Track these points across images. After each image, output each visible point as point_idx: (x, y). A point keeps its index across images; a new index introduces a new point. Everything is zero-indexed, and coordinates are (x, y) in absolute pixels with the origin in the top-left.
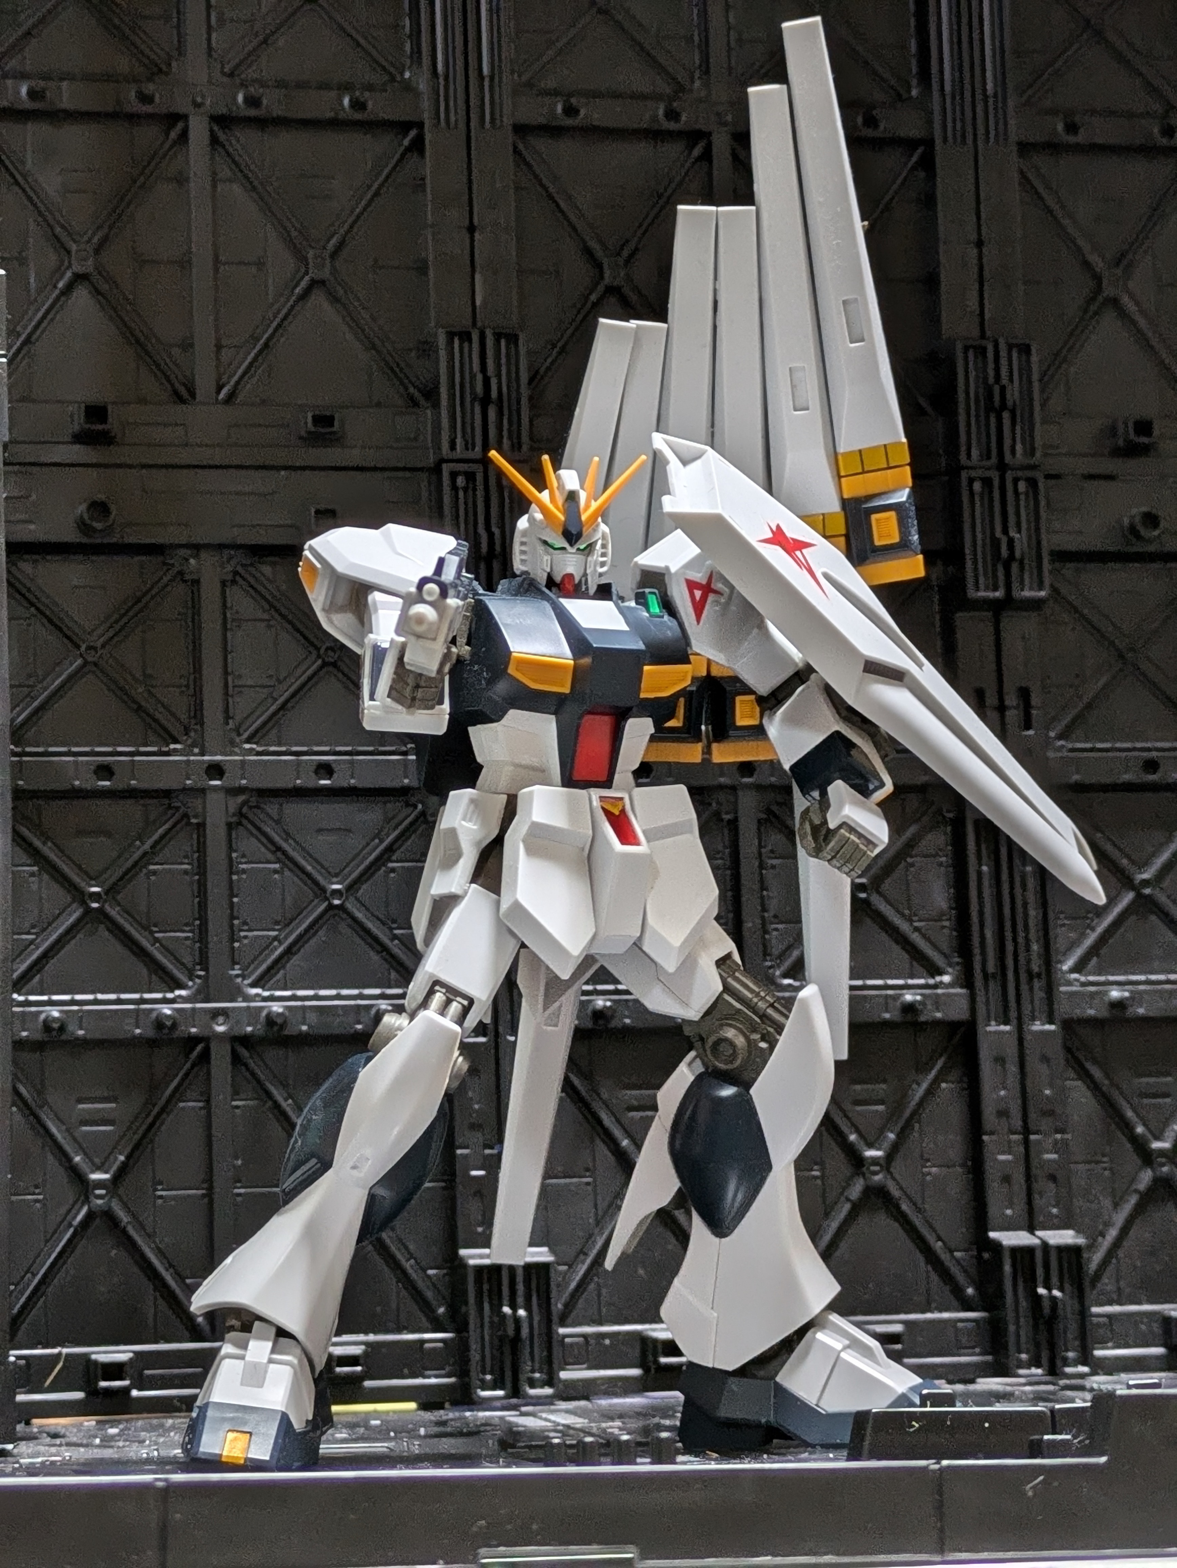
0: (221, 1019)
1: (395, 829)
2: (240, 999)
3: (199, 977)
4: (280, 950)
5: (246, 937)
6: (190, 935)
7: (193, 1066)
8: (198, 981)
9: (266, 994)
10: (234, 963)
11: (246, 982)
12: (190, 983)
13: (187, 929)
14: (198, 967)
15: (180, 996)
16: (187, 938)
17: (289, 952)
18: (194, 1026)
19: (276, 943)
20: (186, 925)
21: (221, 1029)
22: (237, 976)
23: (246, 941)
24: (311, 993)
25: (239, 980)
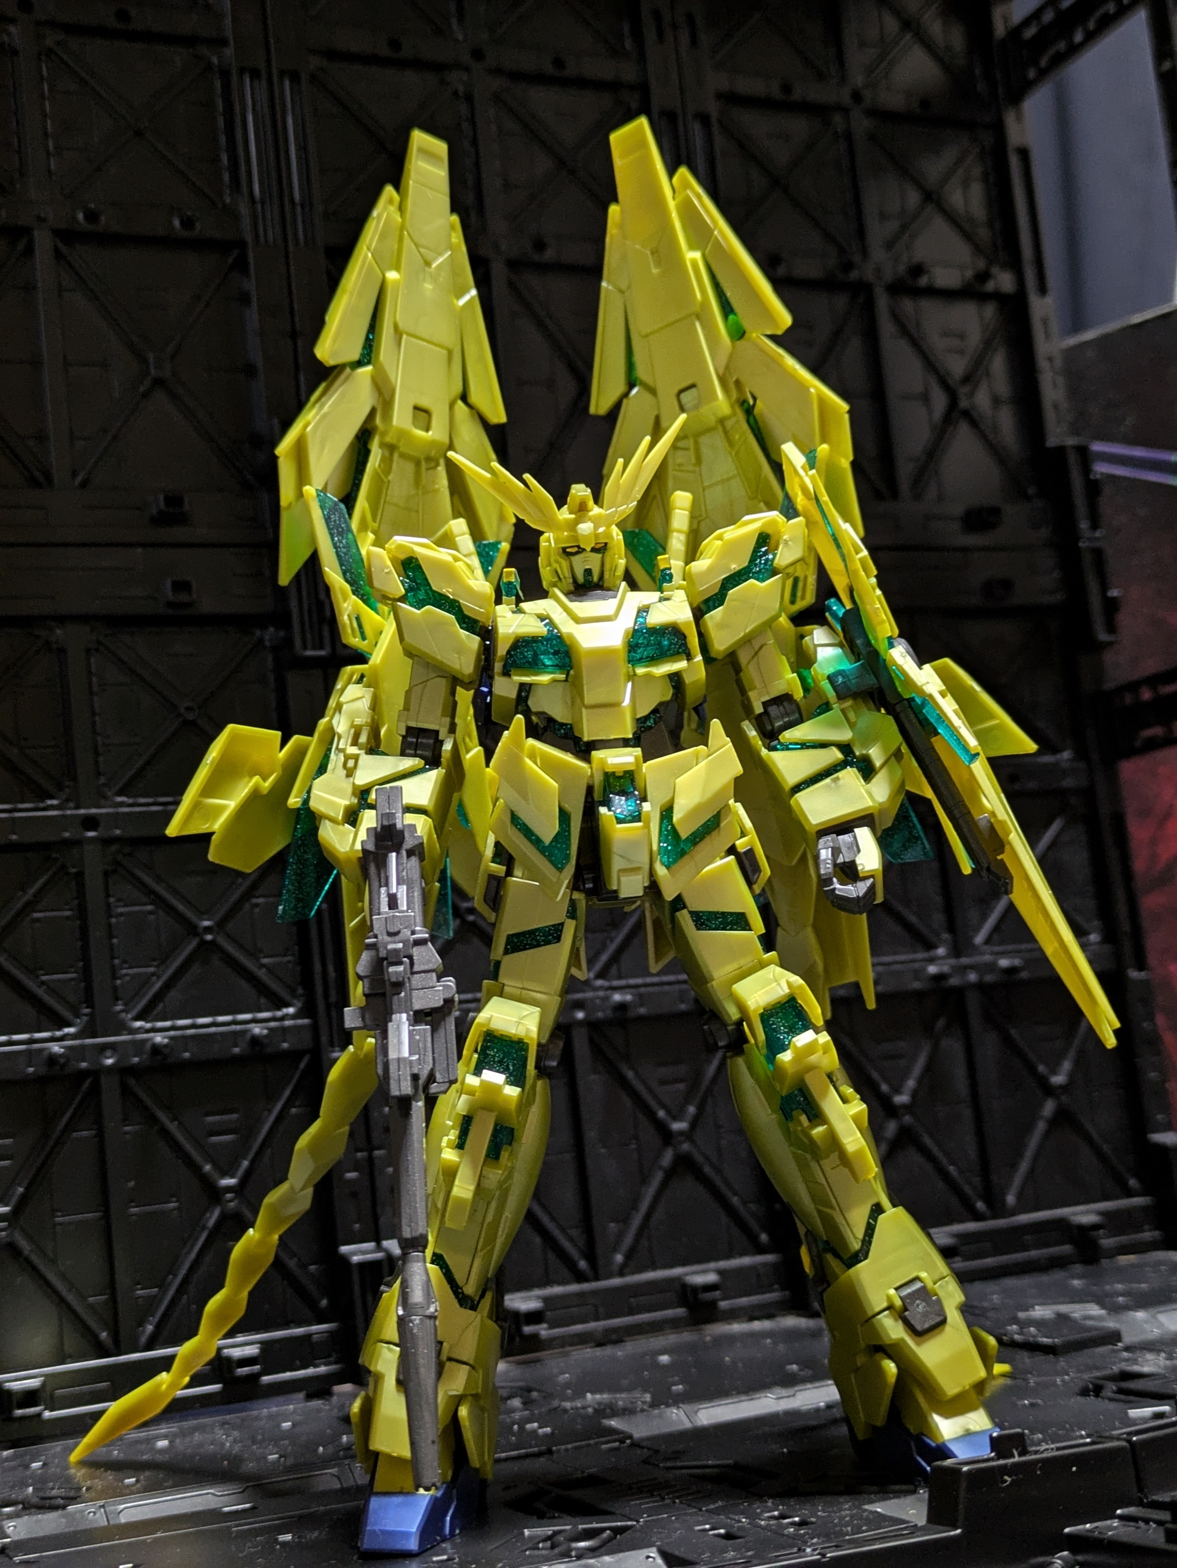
3: (85, 1015)
6: (75, 975)
12: (77, 1022)
13: (73, 970)
14: (84, 1006)
15: (68, 1034)
16: (73, 979)
19: (155, 977)
20: (72, 967)
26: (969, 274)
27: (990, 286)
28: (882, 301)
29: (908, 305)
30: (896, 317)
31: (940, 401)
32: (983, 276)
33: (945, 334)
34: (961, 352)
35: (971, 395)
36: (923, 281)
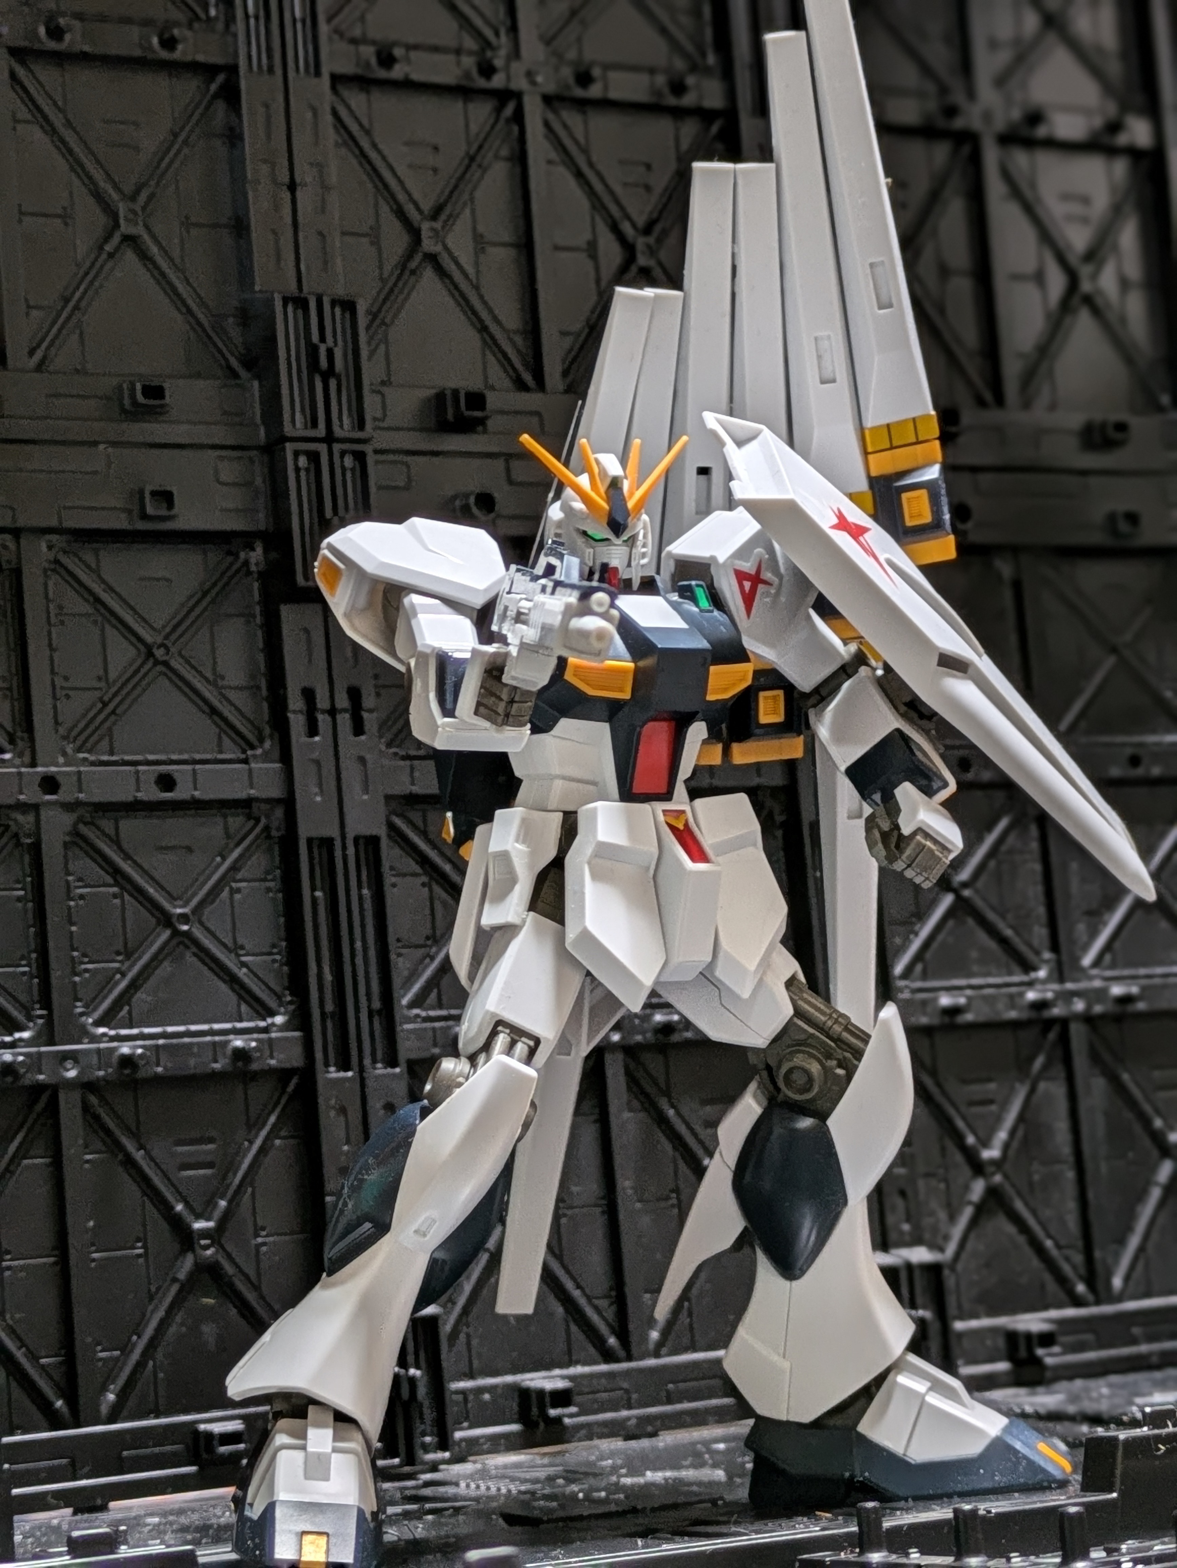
0: (70, 1064)
1: (238, 844)
2: (87, 1040)
3: (40, 1017)
4: (123, 984)
5: (86, 971)
6: (26, 969)
7: (39, 1117)
8: (39, 1021)
9: (112, 1033)
10: (76, 999)
11: (91, 1020)
12: (31, 1024)
13: (23, 962)
14: (37, 1006)
15: (21, 1040)
16: (24, 973)
17: (134, 987)
18: (42, 1073)
19: (118, 976)
20: (23, 958)
21: (71, 1074)
22: (82, 1014)
23: (87, 975)
24: (158, 1030)
25: (84, 1019)
26: (1098, 122)
27: (1122, 139)
28: (991, 155)
29: (1020, 159)
30: (1006, 175)
31: (1056, 282)
32: (1114, 127)
33: (1066, 197)
34: (1085, 220)
35: (1095, 276)
36: (1041, 131)
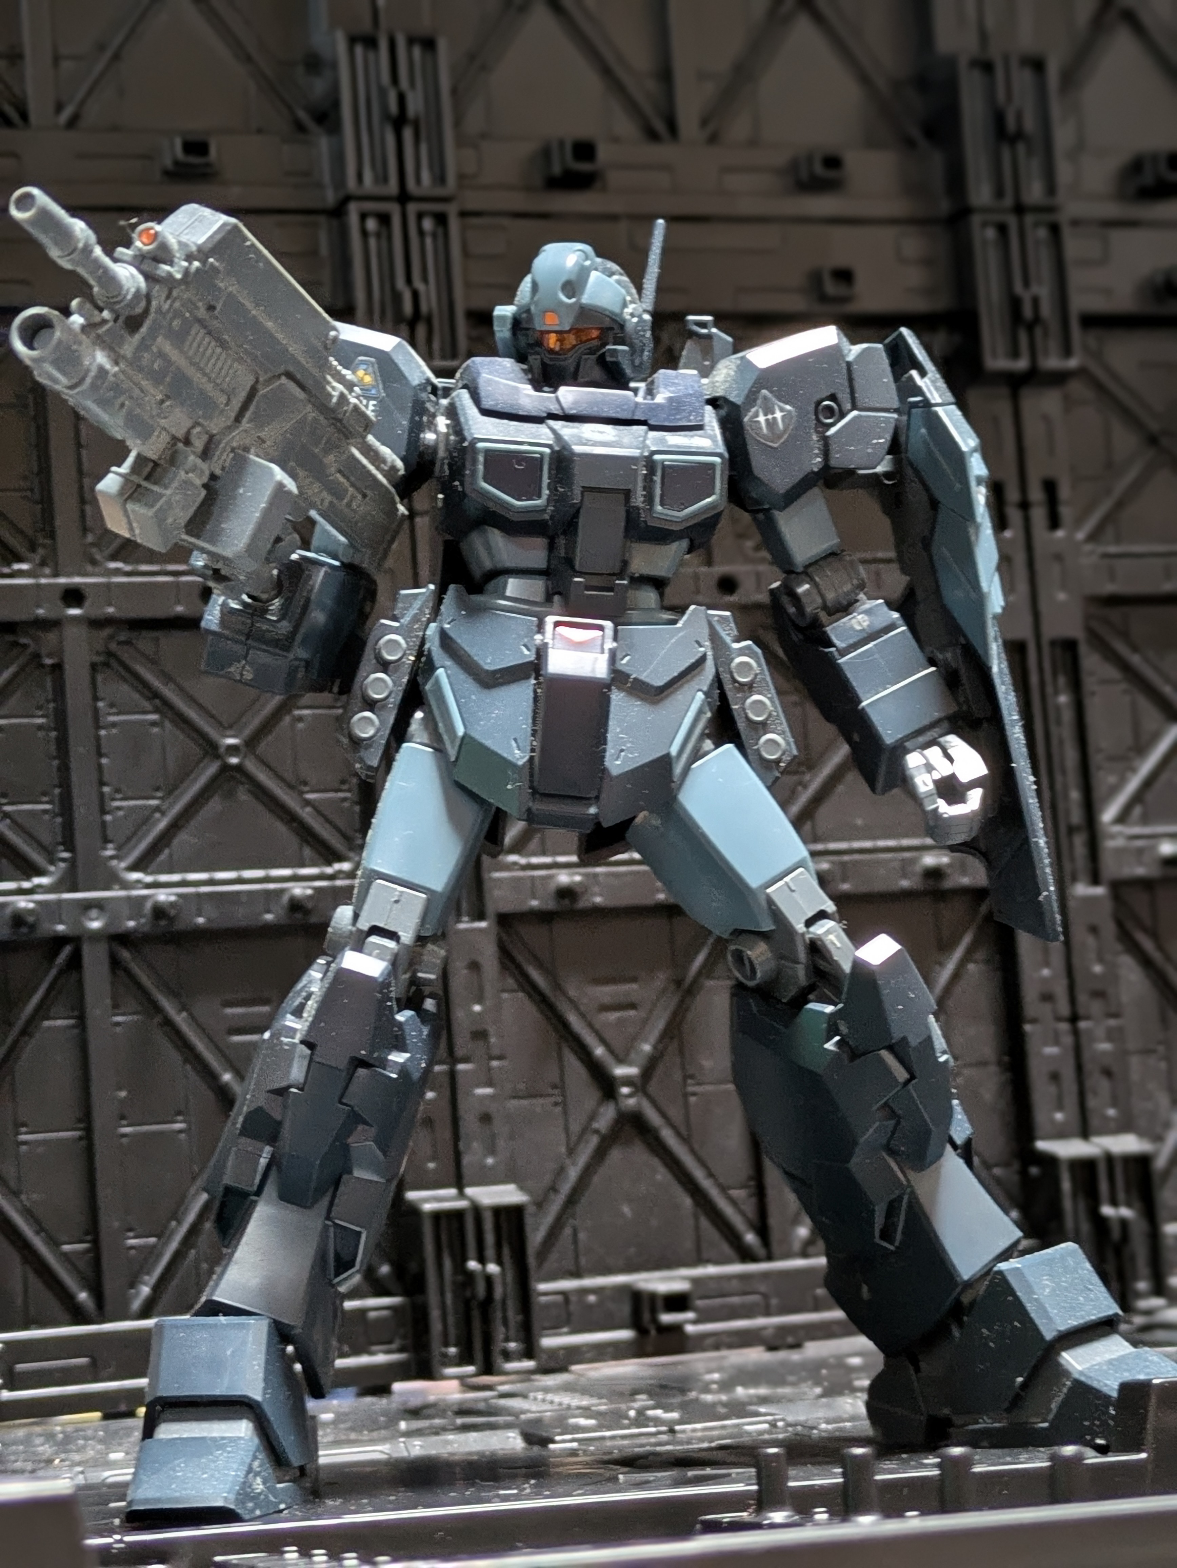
0: (94, 913)
2: (117, 887)
4: (163, 824)
5: (119, 808)
7: (61, 973)
8: (62, 865)
9: (149, 879)
10: (106, 840)
11: (123, 865)
17: (175, 826)
18: (61, 922)
21: (96, 925)
22: (112, 858)
23: (121, 813)
24: (203, 876)
25: (114, 863)
